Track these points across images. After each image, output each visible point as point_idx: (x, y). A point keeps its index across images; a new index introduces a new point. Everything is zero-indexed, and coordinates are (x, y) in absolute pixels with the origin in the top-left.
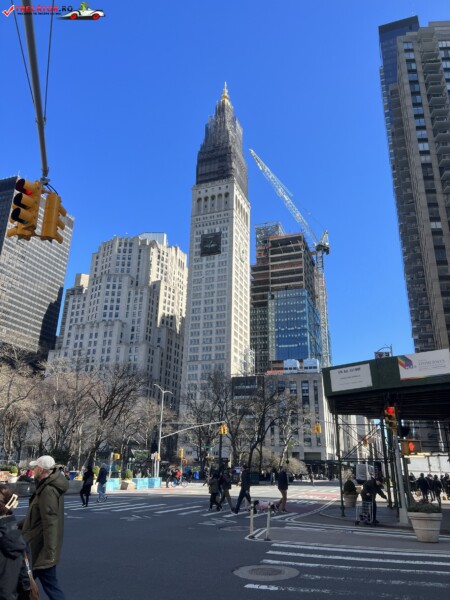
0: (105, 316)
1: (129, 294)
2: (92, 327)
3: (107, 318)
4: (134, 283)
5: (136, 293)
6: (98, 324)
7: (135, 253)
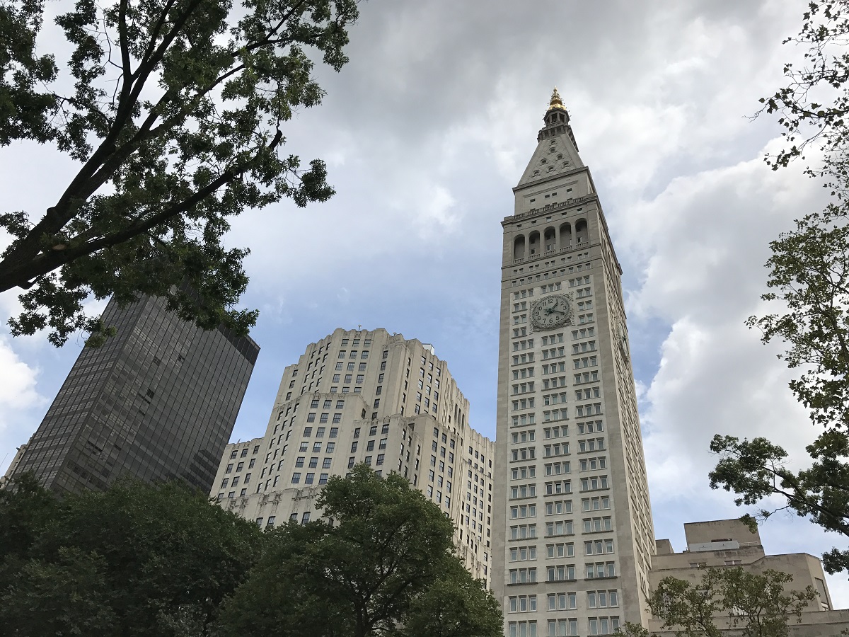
0: (295, 480)
1: (356, 435)
2: (263, 503)
3: (301, 484)
4: (369, 415)
5: (373, 433)
6: (278, 496)
7: (374, 359)
